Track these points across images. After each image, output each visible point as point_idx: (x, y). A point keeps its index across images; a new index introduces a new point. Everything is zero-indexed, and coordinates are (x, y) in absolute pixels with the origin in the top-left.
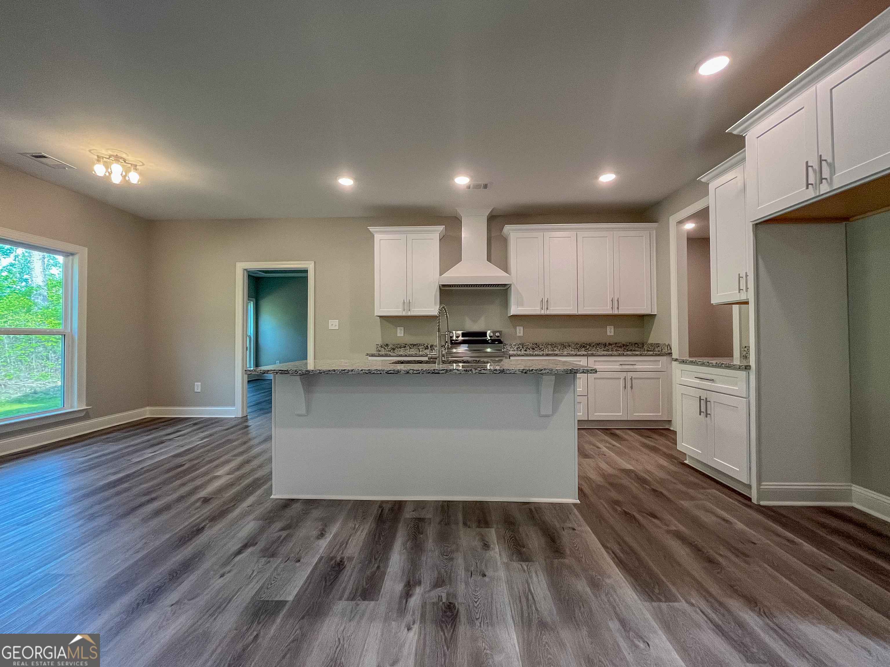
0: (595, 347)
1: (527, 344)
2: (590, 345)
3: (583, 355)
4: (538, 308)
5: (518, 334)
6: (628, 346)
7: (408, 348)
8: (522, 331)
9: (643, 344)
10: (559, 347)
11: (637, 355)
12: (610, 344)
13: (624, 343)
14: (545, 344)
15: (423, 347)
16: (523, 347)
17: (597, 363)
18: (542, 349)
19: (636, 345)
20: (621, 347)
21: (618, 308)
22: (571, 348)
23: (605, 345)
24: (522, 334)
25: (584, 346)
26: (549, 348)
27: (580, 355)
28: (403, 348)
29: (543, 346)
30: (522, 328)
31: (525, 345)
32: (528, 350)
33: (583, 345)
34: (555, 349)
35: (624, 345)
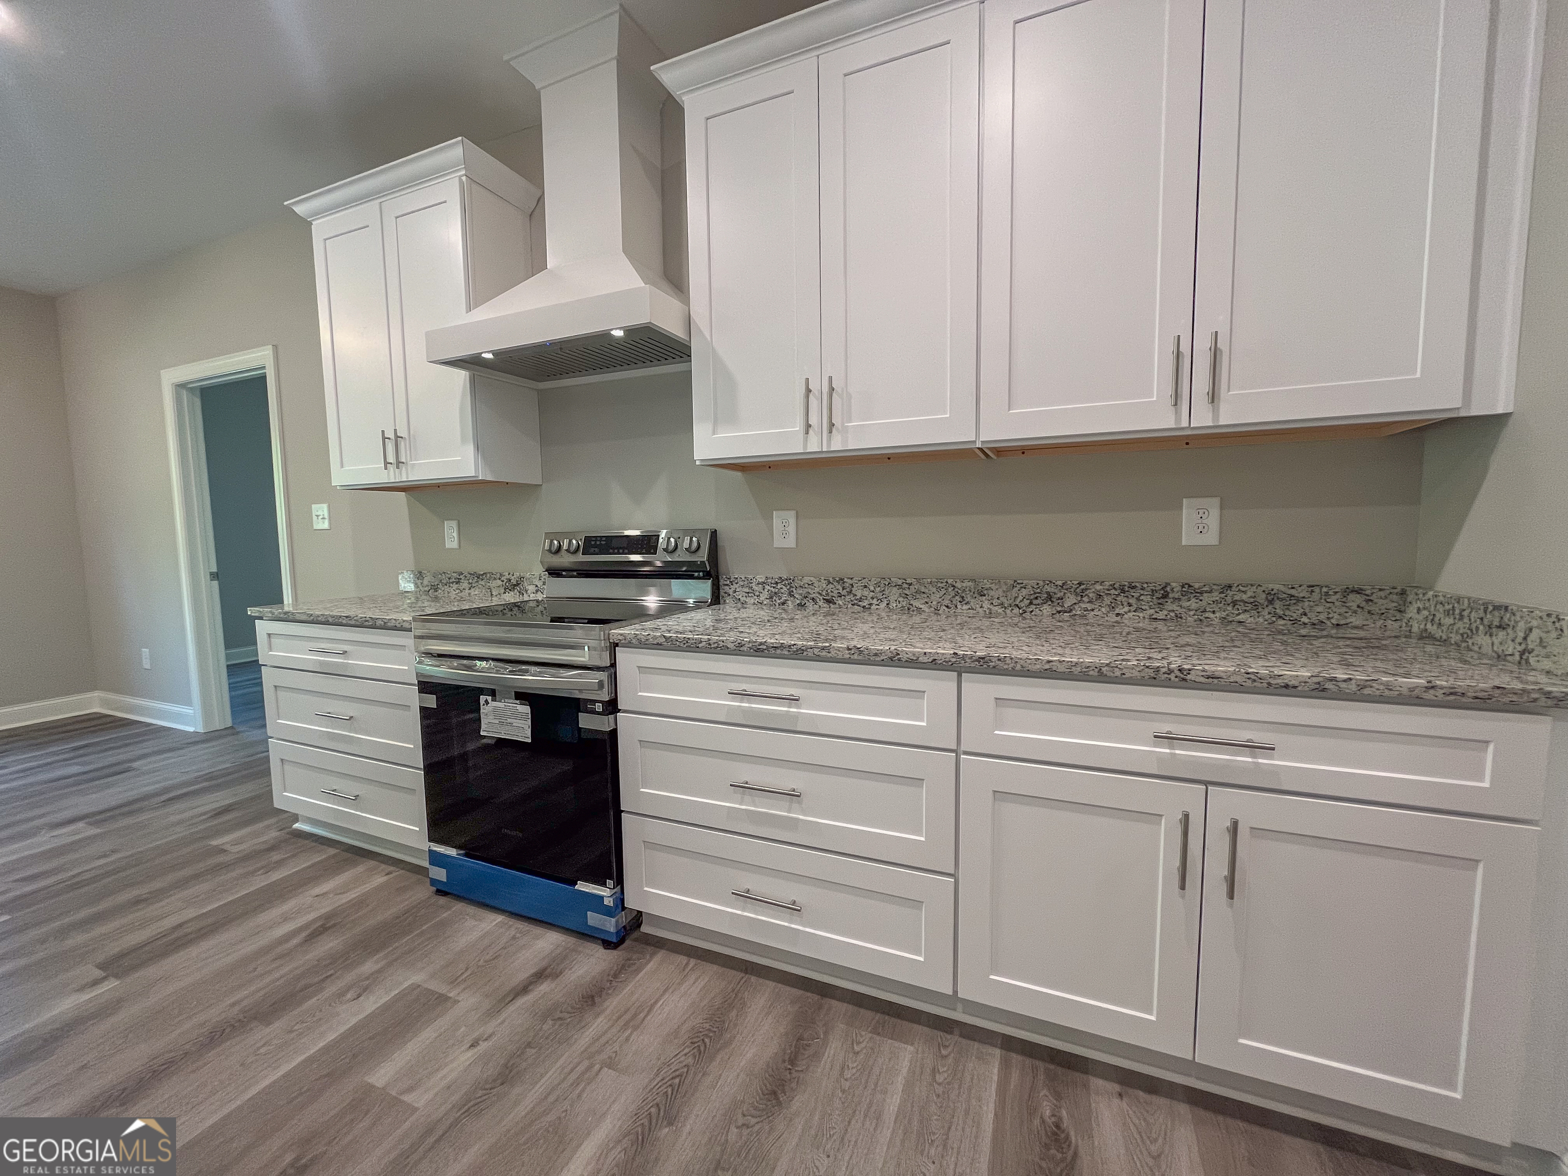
0: (1107, 600)
1: (807, 580)
2: (1082, 594)
3: (935, 664)
4: (799, 427)
5: (778, 542)
6: (1299, 600)
7: (465, 584)
8: (792, 529)
9: (1403, 593)
10: (935, 598)
11: (1288, 689)
12: (1188, 590)
13: (1277, 587)
14: (878, 585)
15: (500, 583)
16: (791, 594)
17: (1010, 713)
18: (865, 603)
19: (1355, 600)
20: (1256, 606)
21: (1213, 397)
22: (986, 605)
23: (1164, 594)
24: (791, 542)
25: (1050, 597)
26: (892, 598)
27: (913, 663)
28: (455, 586)
29: (866, 593)
30: (791, 516)
31: (797, 583)
32: (810, 604)
33: (1048, 588)
34: (916, 603)
35: (1271, 598)
